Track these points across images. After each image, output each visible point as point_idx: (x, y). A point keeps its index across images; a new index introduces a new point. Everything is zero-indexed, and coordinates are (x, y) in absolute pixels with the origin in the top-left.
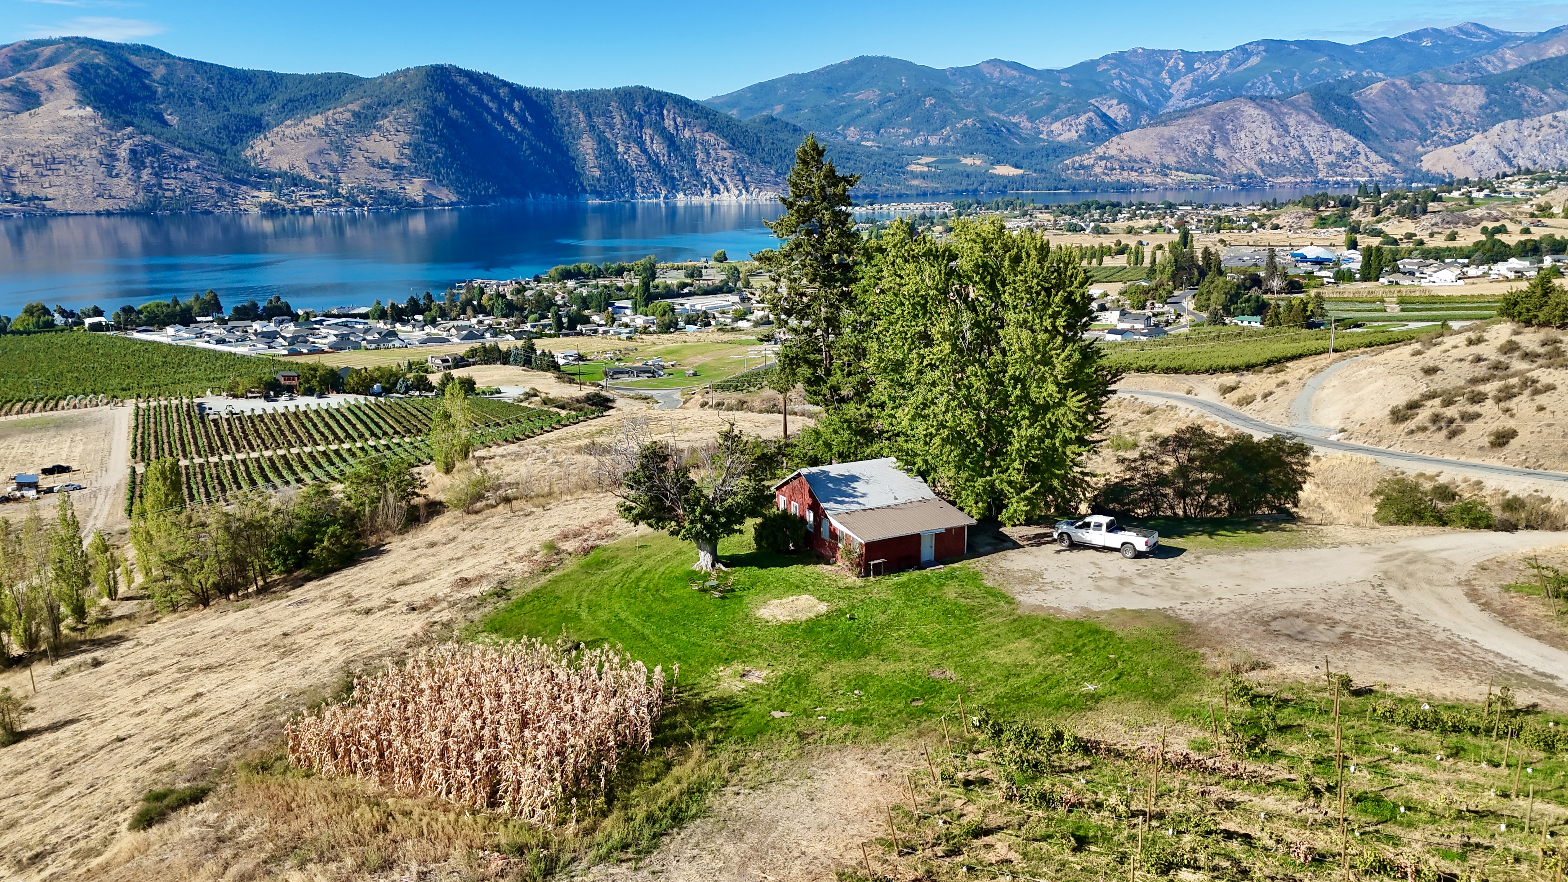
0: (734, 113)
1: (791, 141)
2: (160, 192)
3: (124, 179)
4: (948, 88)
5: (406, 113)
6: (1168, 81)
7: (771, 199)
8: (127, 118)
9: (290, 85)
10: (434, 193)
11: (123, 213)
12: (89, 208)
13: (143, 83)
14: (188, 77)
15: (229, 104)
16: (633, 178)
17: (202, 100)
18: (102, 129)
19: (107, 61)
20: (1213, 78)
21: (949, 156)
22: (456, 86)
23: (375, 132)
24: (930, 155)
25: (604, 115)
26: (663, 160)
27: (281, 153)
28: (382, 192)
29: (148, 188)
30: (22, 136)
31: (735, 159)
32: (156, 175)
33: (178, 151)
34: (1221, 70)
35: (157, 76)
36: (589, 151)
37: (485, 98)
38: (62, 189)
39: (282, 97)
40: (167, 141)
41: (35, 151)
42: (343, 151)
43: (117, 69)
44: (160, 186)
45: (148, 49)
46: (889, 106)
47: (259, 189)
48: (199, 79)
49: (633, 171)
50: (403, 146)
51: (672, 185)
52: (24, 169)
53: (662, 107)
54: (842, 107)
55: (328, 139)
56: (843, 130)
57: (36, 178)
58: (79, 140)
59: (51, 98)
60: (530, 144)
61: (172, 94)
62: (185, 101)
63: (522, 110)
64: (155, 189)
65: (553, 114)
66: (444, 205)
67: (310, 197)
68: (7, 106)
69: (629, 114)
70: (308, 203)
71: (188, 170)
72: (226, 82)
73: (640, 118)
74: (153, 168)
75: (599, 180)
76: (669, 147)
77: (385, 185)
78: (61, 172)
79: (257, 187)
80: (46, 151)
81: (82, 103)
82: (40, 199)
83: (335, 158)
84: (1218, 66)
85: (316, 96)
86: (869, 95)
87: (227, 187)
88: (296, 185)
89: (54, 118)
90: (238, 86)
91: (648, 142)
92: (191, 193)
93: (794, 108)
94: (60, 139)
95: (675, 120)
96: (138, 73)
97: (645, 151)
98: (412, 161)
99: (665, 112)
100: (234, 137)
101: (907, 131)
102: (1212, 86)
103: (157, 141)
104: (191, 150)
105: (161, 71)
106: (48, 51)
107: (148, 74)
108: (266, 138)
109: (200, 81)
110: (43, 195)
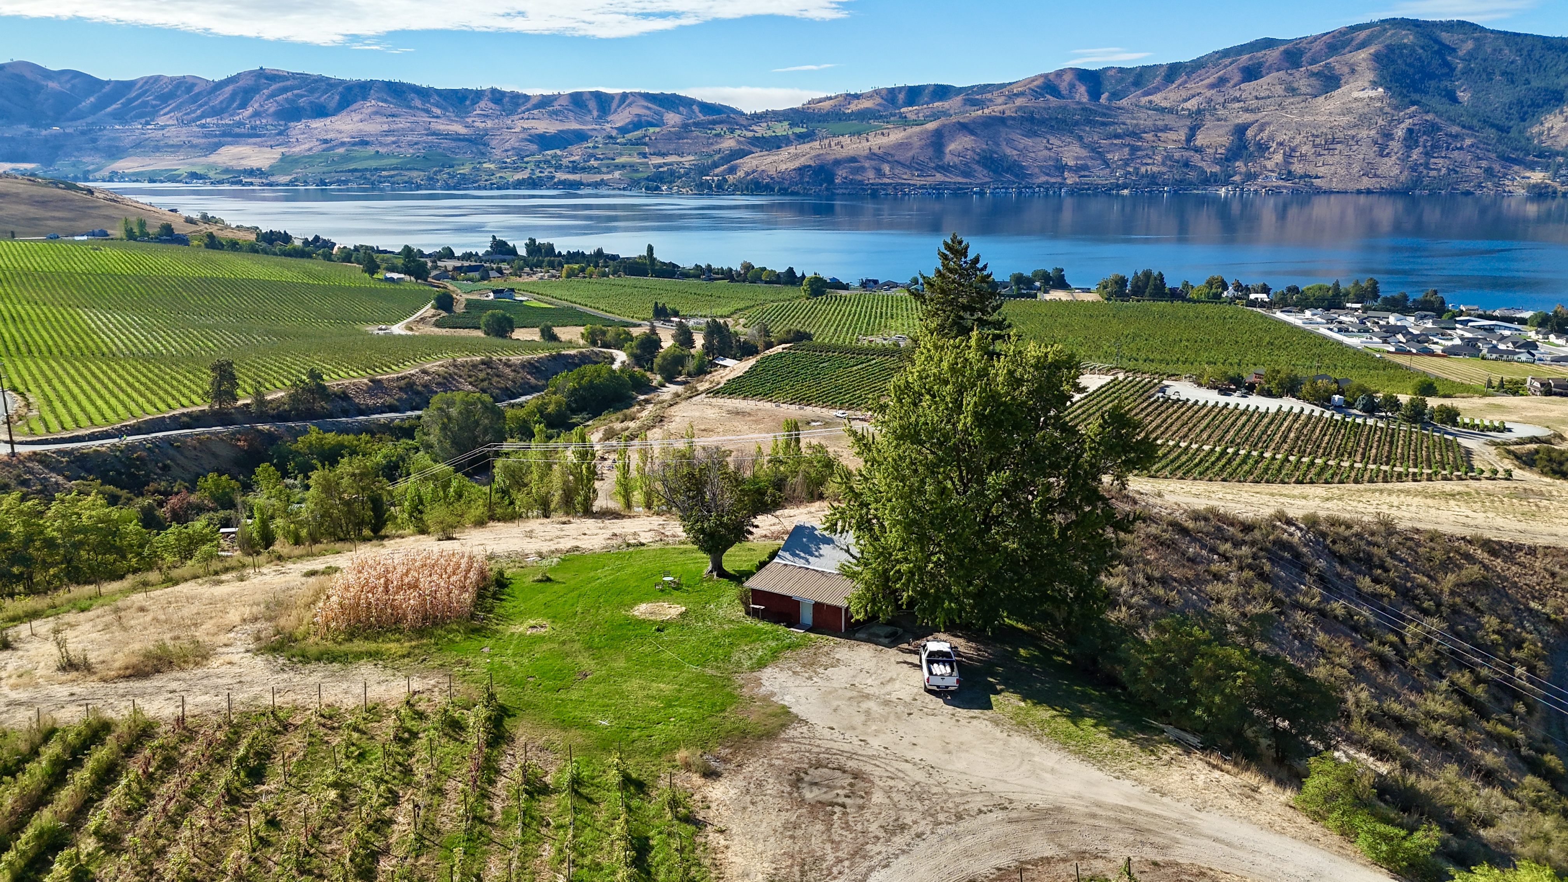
2: (1425, 172)
3: (1394, 158)
8: (1416, 97)
11: (1382, 192)
12: (1353, 186)
13: (1445, 60)
14: (1495, 50)
15: (1532, 76)
17: (1503, 74)
18: (1387, 109)
19: (1415, 41)
29: (1414, 169)
30: (1312, 119)
32: (1427, 154)
33: (1455, 129)
38: (1333, 168)
40: (1449, 119)
41: (1319, 132)
43: (1422, 48)
44: (1427, 166)
45: (1462, 24)
47: (1533, 170)
48: (1507, 52)
52: (1304, 149)
57: (1312, 158)
58: (1364, 120)
59: (1351, 80)
61: (1472, 70)
62: (1484, 76)
64: (1421, 168)
68: (1309, 90)
71: (1461, 148)
72: (1537, 52)
74: (1425, 147)
78: (1337, 152)
79: (1532, 167)
80: (1329, 131)
81: (1374, 85)
82: (1310, 177)
87: (1497, 167)
89: (1346, 99)
90: (1550, 56)
92: (1456, 172)
94: (1344, 120)
96: (1445, 49)
100: (1526, 113)
103: (1437, 120)
104: (1471, 128)
105: (1470, 45)
106: (1363, 35)
107: (1454, 50)
108: (1561, 113)
109: (1507, 53)
110: (1314, 174)
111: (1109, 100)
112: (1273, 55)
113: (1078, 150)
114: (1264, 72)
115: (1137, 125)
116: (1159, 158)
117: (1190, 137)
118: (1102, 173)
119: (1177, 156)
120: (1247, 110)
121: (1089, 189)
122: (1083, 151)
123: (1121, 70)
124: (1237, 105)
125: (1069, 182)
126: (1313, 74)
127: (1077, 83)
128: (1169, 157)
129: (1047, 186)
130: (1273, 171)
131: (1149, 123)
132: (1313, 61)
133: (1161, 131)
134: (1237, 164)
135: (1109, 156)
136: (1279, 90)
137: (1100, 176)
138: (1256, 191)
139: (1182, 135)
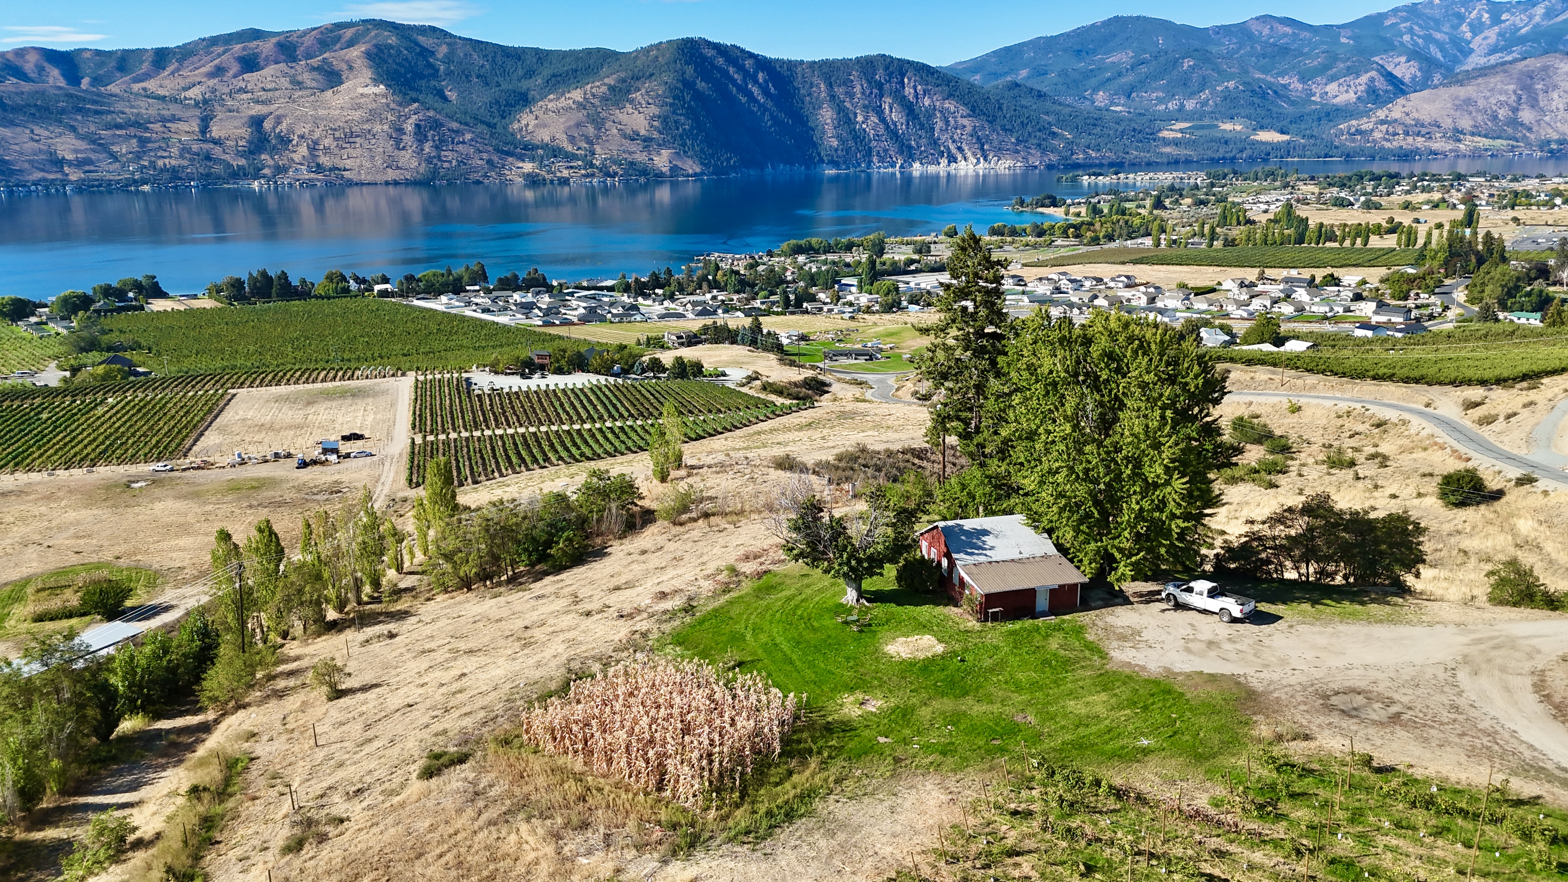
0: (977, 79)
1: (1034, 107)
2: (439, 164)
3: (410, 151)
4: (1210, 48)
5: (656, 86)
6: (1468, 35)
7: (1010, 167)
8: (414, 94)
9: (554, 61)
10: (679, 164)
11: (408, 183)
12: (380, 178)
13: (428, 62)
14: (466, 54)
15: (501, 79)
16: (870, 148)
17: (478, 77)
18: (392, 106)
19: (399, 43)
20: (1523, 31)
21: (1206, 122)
22: (704, 58)
23: (628, 105)
24: (1185, 120)
25: (845, 84)
26: (902, 129)
27: (545, 126)
28: (632, 163)
29: (429, 160)
30: (325, 112)
31: (975, 127)
32: (437, 147)
33: (455, 125)
34: (1534, 22)
35: (440, 56)
36: (829, 121)
37: (731, 70)
38: (358, 160)
39: (547, 72)
40: (447, 116)
41: (336, 126)
42: (599, 123)
43: (407, 49)
44: (439, 158)
45: (433, 29)
46: (1144, 69)
47: (523, 161)
48: (476, 57)
49: (870, 141)
50: (652, 118)
51: (909, 154)
52: (327, 142)
53: (903, 75)
54: (1091, 71)
55: (585, 112)
56: (1091, 95)
57: (336, 151)
58: (374, 115)
59: (351, 76)
60: (771, 115)
61: (452, 72)
62: (463, 78)
63: (766, 81)
64: (435, 161)
65: (795, 84)
66: (688, 176)
67: (567, 168)
68: (314, 84)
69: (869, 82)
70: (565, 173)
71: (463, 142)
72: (499, 59)
73: (880, 86)
74: (434, 141)
75: (836, 150)
76: (908, 115)
77: (636, 156)
78: (358, 145)
79: (521, 158)
80: (345, 125)
81: (376, 82)
82: (339, 169)
83: (591, 130)
84: (1531, 18)
85: (576, 71)
86: (1122, 57)
87: (495, 158)
88: (555, 156)
89: (352, 95)
90: (510, 63)
91: (887, 111)
92: (465, 164)
93: (1039, 72)
94: (357, 115)
95: (915, 88)
96: (425, 53)
97: (883, 120)
98: (660, 133)
99: (906, 80)
100: (504, 111)
101: (1161, 94)
102: (1523, 40)
103: (438, 116)
104: (466, 124)
105: (443, 50)
106: (349, 33)
107: (433, 53)
108: (531, 112)
109: (477, 59)
110: (341, 166)
111: (92, 84)
112: (266, 47)
113: (74, 141)
114: (262, 63)
115: (138, 114)
116: (175, 151)
117: (204, 129)
118: (112, 168)
119: (195, 147)
120: (257, 102)
121: (100, 185)
122: (80, 142)
123: (98, 53)
124: (244, 96)
125: (73, 178)
126: (313, 69)
127: (46, 65)
128: (185, 150)
129: (48, 184)
130: (302, 164)
131: (152, 112)
132: (308, 56)
133: (170, 121)
134: (263, 157)
135: (115, 148)
136: (285, 82)
137: (108, 170)
138: (290, 184)
139: (194, 126)
